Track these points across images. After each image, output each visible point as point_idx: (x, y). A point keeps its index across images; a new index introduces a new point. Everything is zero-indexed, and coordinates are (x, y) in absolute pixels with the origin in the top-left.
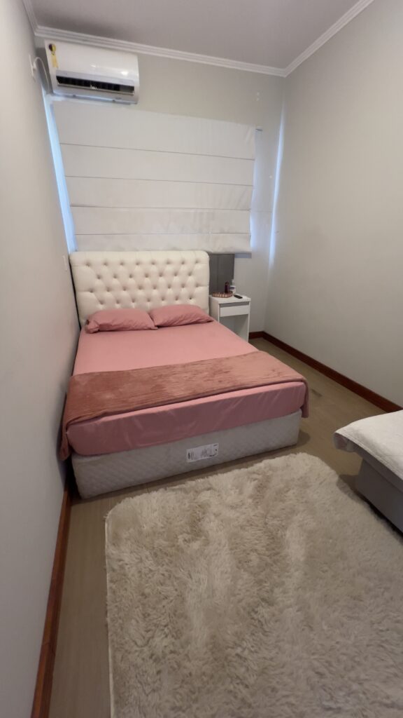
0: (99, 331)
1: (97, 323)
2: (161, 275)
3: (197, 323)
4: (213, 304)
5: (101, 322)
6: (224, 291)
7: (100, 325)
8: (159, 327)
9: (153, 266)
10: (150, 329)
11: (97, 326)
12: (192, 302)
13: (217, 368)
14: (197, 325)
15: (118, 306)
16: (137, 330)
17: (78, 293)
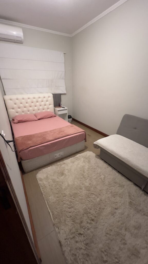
0: (18, 123)
1: (18, 120)
2: (37, 102)
3: (51, 117)
4: (55, 110)
5: (19, 120)
6: (58, 106)
7: (19, 121)
8: (39, 119)
9: (34, 99)
10: (36, 120)
11: (17, 121)
12: (49, 110)
13: (60, 131)
14: (52, 118)
15: (23, 113)
16: (32, 121)
17: (8, 110)
